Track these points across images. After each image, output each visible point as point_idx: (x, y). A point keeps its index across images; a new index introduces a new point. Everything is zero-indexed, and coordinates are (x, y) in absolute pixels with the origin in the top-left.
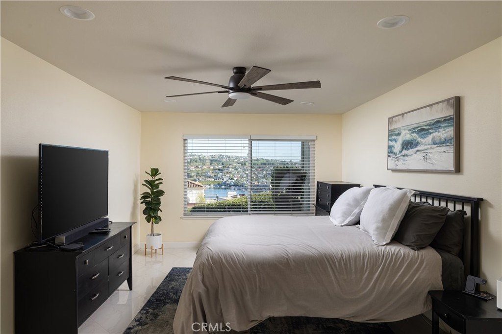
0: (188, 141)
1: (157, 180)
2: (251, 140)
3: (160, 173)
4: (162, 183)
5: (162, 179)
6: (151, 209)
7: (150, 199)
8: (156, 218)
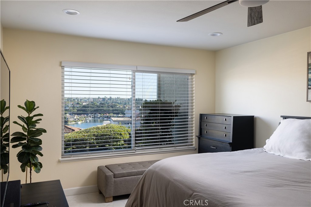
0: (66, 69)
1: (35, 116)
2: (134, 72)
3: (38, 107)
4: (41, 120)
5: (41, 115)
6: (29, 154)
7: (26, 141)
8: (35, 165)
